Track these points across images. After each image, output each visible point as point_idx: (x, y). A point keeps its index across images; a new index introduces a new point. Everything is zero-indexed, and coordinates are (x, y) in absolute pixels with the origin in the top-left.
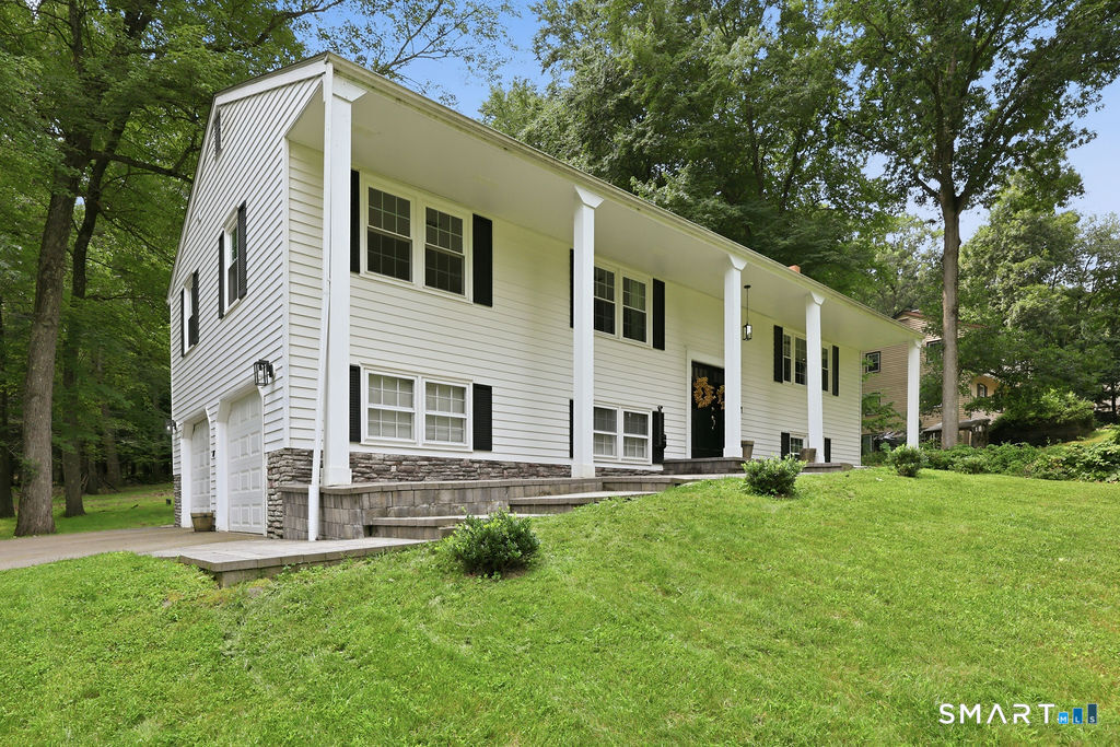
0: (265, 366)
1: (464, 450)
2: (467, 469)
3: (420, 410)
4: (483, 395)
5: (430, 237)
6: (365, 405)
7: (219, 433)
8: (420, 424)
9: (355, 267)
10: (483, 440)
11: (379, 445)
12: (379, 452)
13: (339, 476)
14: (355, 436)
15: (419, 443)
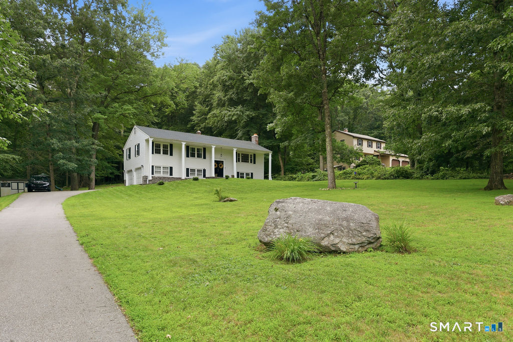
0: (142, 166)
1: (168, 176)
2: (169, 178)
3: (162, 170)
4: (171, 168)
5: (163, 148)
6: (154, 170)
7: (135, 173)
8: (162, 172)
9: (153, 153)
10: (171, 174)
11: (156, 175)
12: (156, 176)
13: (151, 178)
14: (153, 174)
15: (162, 175)
